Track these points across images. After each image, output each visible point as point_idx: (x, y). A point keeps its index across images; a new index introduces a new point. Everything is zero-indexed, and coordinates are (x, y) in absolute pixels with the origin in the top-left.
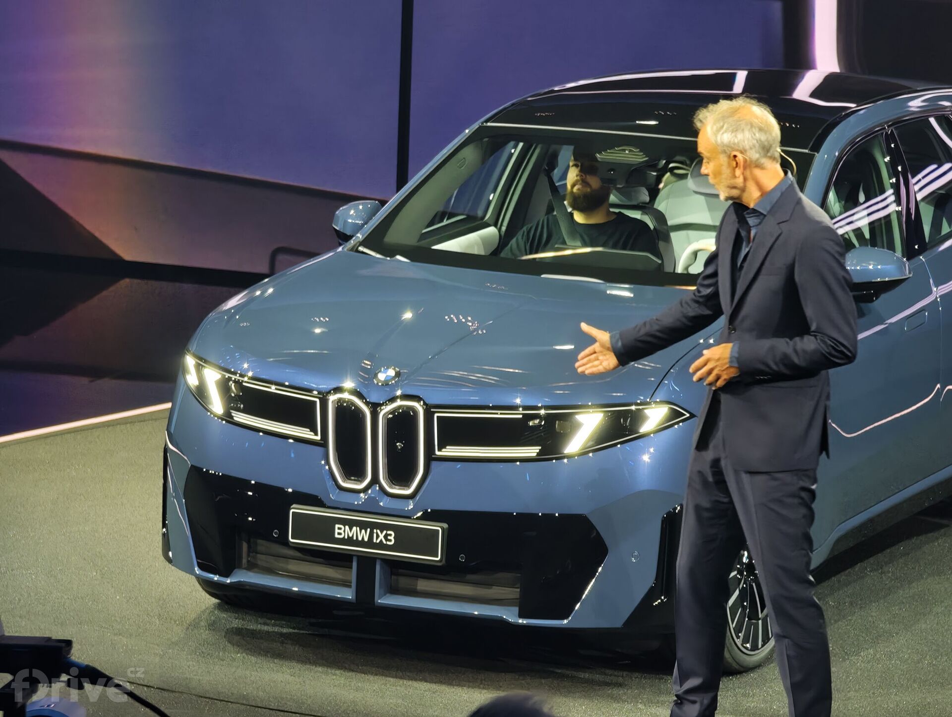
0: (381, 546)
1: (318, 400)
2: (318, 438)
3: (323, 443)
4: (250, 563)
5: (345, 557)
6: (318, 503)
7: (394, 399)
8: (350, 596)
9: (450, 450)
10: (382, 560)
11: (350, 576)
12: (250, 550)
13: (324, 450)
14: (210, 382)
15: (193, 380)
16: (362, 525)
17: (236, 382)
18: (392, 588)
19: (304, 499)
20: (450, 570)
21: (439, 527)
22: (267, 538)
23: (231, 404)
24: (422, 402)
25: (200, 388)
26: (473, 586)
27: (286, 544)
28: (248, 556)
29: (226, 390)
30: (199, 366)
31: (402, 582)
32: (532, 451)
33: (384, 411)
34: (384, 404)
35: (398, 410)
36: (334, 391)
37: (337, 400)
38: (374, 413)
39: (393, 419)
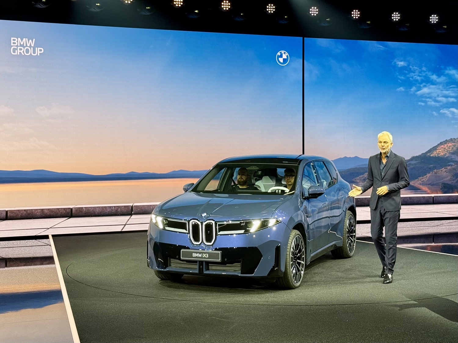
0: (205, 258)
1: (187, 222)
2: (187, 232)
3: (189, 233)
4: (170, 266)
5: (194, 262)
6: (188, 248)
7: (207, 220)
8: (197, 272)
9: (221, 233)
10: (205, 262)
11: (197, 267)
12: (170, 262)
13: (189, 235)
14: (159, 221)
15: (154, 221)
16: (200, 253)
17: (166, 220)
18: (208, 269)
19: (185, 247)
20: (223, 263)
21: (219, 252)
22: (175, 258)
23: (165, 225)
24: (214, 221)
25: (156, 223)
26: (229, 267)
27: (180, 259)
28: (170, 264)
29: (163, 222)
30: (156, 217)
31: (210, 267)
32: (243, 231)
33: (204, 224)
34: (204, 222)
35: (208, 223)
36: (191, 220)
37: (192, 222)
38: (202, 224)
39: (206, 225)
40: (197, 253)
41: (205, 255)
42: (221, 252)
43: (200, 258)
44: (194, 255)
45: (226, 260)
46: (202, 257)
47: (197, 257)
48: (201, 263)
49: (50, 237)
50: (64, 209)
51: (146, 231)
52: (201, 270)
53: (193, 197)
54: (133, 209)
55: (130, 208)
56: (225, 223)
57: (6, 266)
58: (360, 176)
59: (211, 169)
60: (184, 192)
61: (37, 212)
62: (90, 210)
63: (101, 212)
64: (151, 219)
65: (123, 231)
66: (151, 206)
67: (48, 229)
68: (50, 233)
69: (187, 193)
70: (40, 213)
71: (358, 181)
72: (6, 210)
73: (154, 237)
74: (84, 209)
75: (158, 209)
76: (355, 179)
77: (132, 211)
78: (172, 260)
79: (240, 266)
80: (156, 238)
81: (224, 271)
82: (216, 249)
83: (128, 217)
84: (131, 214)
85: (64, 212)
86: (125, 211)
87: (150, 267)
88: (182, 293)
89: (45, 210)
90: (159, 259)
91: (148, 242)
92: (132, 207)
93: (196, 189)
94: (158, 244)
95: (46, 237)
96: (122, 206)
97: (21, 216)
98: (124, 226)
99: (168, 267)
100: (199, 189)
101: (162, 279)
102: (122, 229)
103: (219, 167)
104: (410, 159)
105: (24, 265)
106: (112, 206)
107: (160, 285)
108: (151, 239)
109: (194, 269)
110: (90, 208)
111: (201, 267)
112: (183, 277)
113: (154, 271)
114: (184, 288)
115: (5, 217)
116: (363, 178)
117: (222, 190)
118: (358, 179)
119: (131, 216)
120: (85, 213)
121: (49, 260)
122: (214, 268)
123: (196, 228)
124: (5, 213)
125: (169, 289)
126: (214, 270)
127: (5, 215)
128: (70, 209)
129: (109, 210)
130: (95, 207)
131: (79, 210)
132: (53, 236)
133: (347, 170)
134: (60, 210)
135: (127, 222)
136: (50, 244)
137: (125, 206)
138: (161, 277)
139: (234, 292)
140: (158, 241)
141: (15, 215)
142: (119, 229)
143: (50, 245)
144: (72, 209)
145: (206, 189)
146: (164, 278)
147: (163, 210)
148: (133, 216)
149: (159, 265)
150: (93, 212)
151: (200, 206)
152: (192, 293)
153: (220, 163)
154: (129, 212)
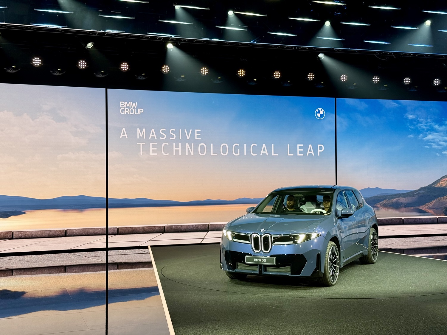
0: (263, 262)
1: (250, 236)
2: (250, 243)
3: (251, 244)
4: (237, 268)
5: (256, 265)
6: (251, 255)
7: (264, 234)
8: (258, 272)
9: (276, 243)
10: (264, 265)
11: (257, 269)
12: (237, 265)
13: (251, 245)
14: (229, 234)
15: (225, 235)
16: (260, 258)
17: (234, 234)
18: (266, 271)
19: (248, 254)
20: (277, 266)
21: (274, 258)
22: (241, 262)
23: (233, 237)
24: (270, 234)
25: (227, 236)
26: (281, 269)
27: (244, 263)
28: (237, 267)
29: (232, 236)
30: (227, 232)
31: (267, 269)
32: (291, 242)
33: (263, 237)
34: (263, 235)
35: (265, 236)
36: (253, 234)
37: (254, 236)
38: (261, 237)
39: (264, 238)
40: (257, 258)
41: (263, 260)
42: (275, 257)
43: (260, 262)
44: (255, 260)
45: (279, 263)
46: (261, 262)
47: (257, 262)
48: (260, 266)
49: (149, 247)
50: (159, 227)
51: (219, 243)
52: (260, 272)
53: (253, 217)
54: (209, 227)
55: (207, 226)
56: (278, 236)
57: (118, 268)
58: (380, 203)
59: (267, 197)
60: (247, 213)
61: (140, 229)
62: (177, 228)
63: (186, 229)
64: (223, 233)
65: (202, 243)
66: (222, 224)
67: (148, 241)
68: (149, 244)
69: (250, 214)
70: (142, 229)
71: (379, 206)
72: (118, 227)
73: (225, 247)
74: (173, 227)
75: (228, 226)
76: (377, 205)
77: (208, 228)
78: (239, 264)
79: (290, 268)
80: (227, 247)
81: (278, 272)
82: (271, 256)
83: (205, 233)
84: (208, 231)
85: (159, 229)
86: (203, 228)
87: (222, 269)
88: (246, 288)
89: (146, 227)
90: (229, 263)
91: (220, 250)
92: (208, 225)
93: (256, 211)
94: (229, 252)
95: (146, 247)
96: (201, 225)
97: (128, 232)
98: (203, 240)
99: (236, 269)
100: (258, 211)
101: (231, 278)
102: (201, 242)
103: (273, 195)
104: (420, 189)
105: (131, 268)
106: (194, 225)
107: (230, 282)
108: (223, 248)
109: (256, 270)
110: (178, 226)
111: (261, 269)
112: (247, 277)
113: (226, 272)
114: (248, 285)
115: (117, 232)
116: (383, 204)
117: (276, 212)
118: (379, 205)
119: (208, 232)
120: (174, 230)
121: (149, 264)
122: (270, 270)
123: (256, 240)
124: (117, 229)
125: (236, 285)
126: (271, 272)
127: (117, 231)
128: (163, 227)
129: (191, 227)
130: (181, 225)
131: (170, 228)
132: (151, 246)
133: (370, 197)
134: (156, 227)
135: (205, 236)
136: (148, 252)
137: (203, 225)
138: (231, 277)
139: (285, 288)
140: (228, 249)
141: (124, 231)
142: (199, 242)
143: (149, 254)
144: (164, 227)
145: (263, 211)
146: (233, 277)
147: (231, 227)
148: (209, 232)
149: (229, 267)
150: (180, 229)
151: (259, 223)
152: (254, 289)
153: (274, 191)
154: (206, 229)
